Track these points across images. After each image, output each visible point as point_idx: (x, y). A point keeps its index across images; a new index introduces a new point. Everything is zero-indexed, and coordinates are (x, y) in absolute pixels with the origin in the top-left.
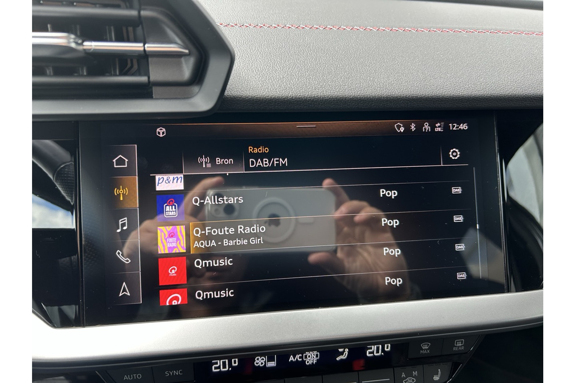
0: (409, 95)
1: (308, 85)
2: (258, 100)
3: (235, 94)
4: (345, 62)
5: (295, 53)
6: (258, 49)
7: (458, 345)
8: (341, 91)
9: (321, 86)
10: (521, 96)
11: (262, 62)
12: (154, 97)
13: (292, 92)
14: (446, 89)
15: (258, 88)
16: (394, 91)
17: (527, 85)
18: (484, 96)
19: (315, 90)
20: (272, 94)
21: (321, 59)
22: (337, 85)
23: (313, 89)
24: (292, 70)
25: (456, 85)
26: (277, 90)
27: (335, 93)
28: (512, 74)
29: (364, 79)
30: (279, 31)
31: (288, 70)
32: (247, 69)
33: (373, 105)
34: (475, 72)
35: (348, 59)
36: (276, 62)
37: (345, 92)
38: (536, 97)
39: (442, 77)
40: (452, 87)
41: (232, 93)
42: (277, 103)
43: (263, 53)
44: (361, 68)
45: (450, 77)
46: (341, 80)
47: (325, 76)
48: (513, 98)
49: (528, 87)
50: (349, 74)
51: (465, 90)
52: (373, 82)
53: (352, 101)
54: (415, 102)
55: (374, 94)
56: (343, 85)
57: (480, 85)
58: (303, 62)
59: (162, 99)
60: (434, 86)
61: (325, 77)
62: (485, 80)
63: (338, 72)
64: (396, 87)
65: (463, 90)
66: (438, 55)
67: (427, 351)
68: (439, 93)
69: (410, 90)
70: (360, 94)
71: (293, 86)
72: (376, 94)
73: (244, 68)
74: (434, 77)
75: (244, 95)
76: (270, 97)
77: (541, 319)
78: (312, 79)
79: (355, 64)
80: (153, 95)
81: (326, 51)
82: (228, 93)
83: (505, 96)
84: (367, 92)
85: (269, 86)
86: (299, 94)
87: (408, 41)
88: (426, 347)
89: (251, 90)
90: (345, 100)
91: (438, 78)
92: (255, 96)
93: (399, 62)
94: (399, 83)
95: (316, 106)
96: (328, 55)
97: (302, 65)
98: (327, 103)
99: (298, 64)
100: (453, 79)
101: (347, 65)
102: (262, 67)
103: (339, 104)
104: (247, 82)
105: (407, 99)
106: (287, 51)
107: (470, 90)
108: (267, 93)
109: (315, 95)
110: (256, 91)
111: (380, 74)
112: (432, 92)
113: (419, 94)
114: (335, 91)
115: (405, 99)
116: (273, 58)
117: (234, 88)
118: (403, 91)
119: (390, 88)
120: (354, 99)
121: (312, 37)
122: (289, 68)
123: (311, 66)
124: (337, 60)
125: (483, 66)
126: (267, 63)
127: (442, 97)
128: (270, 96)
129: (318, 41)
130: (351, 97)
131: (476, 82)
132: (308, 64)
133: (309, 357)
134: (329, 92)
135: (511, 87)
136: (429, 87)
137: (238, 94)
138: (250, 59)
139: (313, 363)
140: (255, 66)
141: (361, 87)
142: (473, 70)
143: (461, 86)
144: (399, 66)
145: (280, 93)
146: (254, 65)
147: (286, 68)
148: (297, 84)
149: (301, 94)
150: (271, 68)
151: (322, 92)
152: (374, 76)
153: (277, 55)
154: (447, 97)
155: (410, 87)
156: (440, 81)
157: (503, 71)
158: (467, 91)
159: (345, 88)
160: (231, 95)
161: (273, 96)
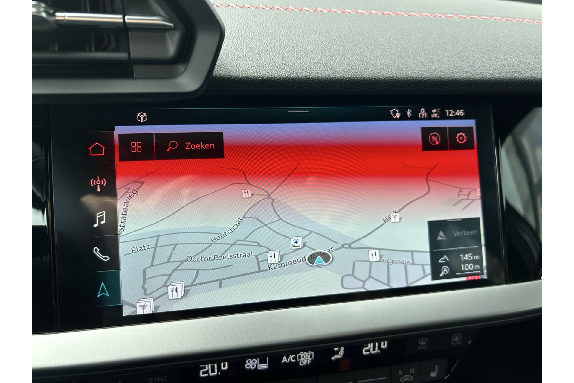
0: (407, 78)
1: (301, 66)
2: (248, 82)
3: (223, 74)
4: (339, 43)
5: (286, 33)
6: (247, 29)
7: (455, 339)
8: (336, 72)
9: (315, 67)
10: (519, 80)
11: (251, 42)
12: (135, 77)
13: (285, 73)
14: (444, 73)
15: (248, 69)
16: (391, 73)
17: (524, 69)
18: (483, 79)
19: (309, 71)
20: (264, 74)
21: (314, 40)
22: (332, 66)
23: (307, 70)
24: (284, 51)
25: (454, 68)
26: (269, 71)
27: (331, 75)
28: (509, 58)
29: (360, 61)
30: (267, 12)
31: (279, 51)
32: (236, 49)
33: (370, 88)
34: (472, 55)
35: (341, 41)
36: (266, 42)
37: (341, 74)
38: (534, 82)
39: (439, 60)
40: (450, 70)
41: (221, 73)
42: (269, 84)
43: (251, 33)
44: (356, 50)
45: (447, 60)
46: (336, 61)
47: (319, 57)
48: (512, 82)
49: (525, 72)
50: (344, 56)
51: (464, 73)
52: (369, 64)
53: (348, 83)
54: (413, 86)
55: (371, 76)
56: (339, 66)
57: (478, 69)
58: (294, 42)
59: (144, 78)
60: (432, 69)
61: (319, 59)
62: (483, 64)
63: (332, 54)
64: (394, 69)
65: (461, 73)
66: (433, 38)
67: (424, 347)
68: (437, 76)
69: (407, 73)
70: (356, 76)
71: (286, 66)
72: (373, 77)
73: (233, 48)
74: (432, 60)
75: (233, 76)
76: (261, 78)
77: (539, 311)
78: (305, 60)
79: (349, 46)
80: (134, 75)
81: (318, 32)
82: (216, 74)
83: (503, 80)
84: (363, 74)
85: (260, 67)
86: (292, 75)
87: (402, 25)
88: (423, 342)
89: (241, 70)
90: (341, 82)
91: (436, 61)
92: (246, 76)
93: (394, 45)
94: (396, 66)
95: (310, 88)
96: (320, 36)
97: (294, 46)
98: (322, 85)
99: (290, 45)
100: (451, 62)
101: (341, 46)
102: (252, 47)
103: (335, 86)
104: (237, 62)
105: (405, 81)
106: (277, 32)
107: (468, 73)
108: (258, 73)
109: (309, 76)
110: (246, 71)
111: (376, 56)
112: (431, 75)
113: (418, 77)
114: (330, 73)
115: (404, 82)
116: (263, 39)
117: (222, 68)
118: (400, 74)
119: (388, 71)
120: (350, 81)
121: (303, 18)
122: (280, 48)
123: (303, 47)
124: (331, 42)
125: (479, 50)
126: (257, 43)
127: (441, 80)
128: (262, 76)
129: (309, 22)
130: (347, 79)
131: (474, 66)
132: (301, 45)
133: (303, 357)
134: (324, 73)
135: (508, 70)
136: (427, 70)
137: (227, 74)
138: (239, 39)
139: (307, 364)
140: (245, 46)
141: (357, 69)
142: (470, 53)
143: (459, 69)
144: (395, 49)
145: (272, 74)
146: (243, 45)
147: (278, 48)
148: (290, 65)
149: (295, 75)
150: (261, 48)
151: (317, 73)
152: (370, 58)
153: (267, 35)
154: (446, 80)
155: (407, 70)
156: (438, 64)
157: (499, 55)
158: (466, 74)
159: (341, 70)
160: (219, 75)
161: (265, 77)
